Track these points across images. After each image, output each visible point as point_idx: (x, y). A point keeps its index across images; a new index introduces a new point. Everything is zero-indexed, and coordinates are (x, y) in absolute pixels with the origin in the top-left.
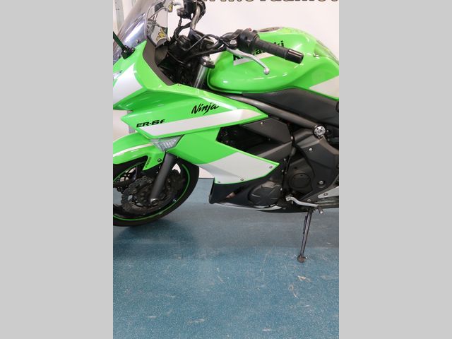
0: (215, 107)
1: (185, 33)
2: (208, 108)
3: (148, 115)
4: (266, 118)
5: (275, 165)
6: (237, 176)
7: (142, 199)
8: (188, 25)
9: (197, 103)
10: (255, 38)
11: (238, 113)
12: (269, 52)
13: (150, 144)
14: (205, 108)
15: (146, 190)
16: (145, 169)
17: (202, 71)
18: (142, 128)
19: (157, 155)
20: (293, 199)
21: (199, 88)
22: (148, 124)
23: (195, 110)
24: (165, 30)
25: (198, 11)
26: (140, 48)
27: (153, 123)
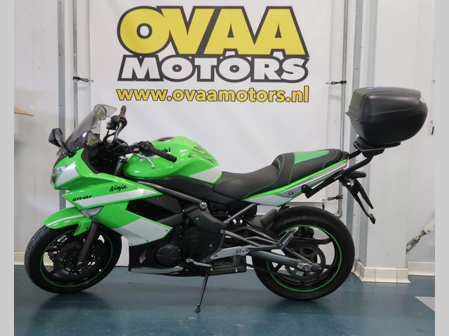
0: (125, 187)
1: (111, 139)
2: (119, 188)
3: (81, 192)
4: (161, 196)
5: (169, 228)
6: (144, 238)
7: (71, 263)
8: (114, 134)
9: (113, 185)
10: (149, 147)
11: (141, 192)
12: (158, 155)
13: (81, 215)
14: (118, 188)
15: (75, 255)
16: (75, 234)
17: (119, 165)
18: (76, 201)
19: (86, 224)
20: (191, 260)
21: (117, 176)
22: (80, 198)
23: (112, 189)
24: (97, 136)
25: (120, 125)
26: (80, 152)
27: (84, 198)
